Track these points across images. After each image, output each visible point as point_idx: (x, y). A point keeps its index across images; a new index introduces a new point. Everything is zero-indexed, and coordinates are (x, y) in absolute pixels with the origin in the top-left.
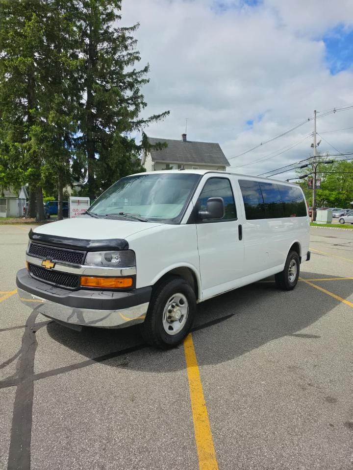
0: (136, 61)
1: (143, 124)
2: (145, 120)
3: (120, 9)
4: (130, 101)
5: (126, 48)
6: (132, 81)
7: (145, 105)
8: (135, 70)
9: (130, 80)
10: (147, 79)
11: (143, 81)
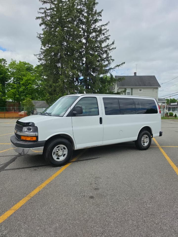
0: (107, 40)
1: (112, 70)
2: (112, 68)
3: (101, 17)
4: (105, 60)
5: (104, 34)
6: (107, 49)
7: (113, 60)
8: (108, 44)
9: (106, 49)
10: (115, 47)
11: (113, 48)
